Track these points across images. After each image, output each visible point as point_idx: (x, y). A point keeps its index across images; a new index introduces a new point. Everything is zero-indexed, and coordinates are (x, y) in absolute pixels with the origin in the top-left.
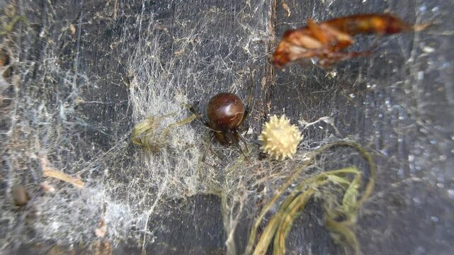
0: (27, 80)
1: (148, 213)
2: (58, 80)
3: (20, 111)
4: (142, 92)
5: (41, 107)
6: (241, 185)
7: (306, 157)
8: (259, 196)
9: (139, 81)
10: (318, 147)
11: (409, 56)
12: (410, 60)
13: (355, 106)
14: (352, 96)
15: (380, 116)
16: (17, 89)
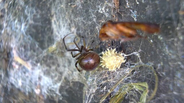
0: (10, 6)
1: (59, 84)
2: (23, 9)
3: (7, 22)
4: (57, 23)
5: (16, 21)
6: (95, 83)
7: (128, 71)
8: (102, 91)
9: (56, 17)
10: (134, 66)
11: (177, 26)
12: (178, 28)
13: (153, 46)
14: (151, 41)
15: (163, 54)
16: (6, 11)
